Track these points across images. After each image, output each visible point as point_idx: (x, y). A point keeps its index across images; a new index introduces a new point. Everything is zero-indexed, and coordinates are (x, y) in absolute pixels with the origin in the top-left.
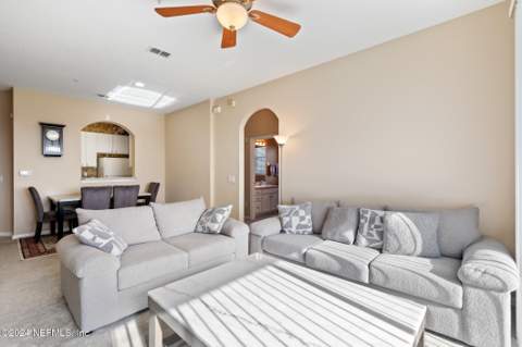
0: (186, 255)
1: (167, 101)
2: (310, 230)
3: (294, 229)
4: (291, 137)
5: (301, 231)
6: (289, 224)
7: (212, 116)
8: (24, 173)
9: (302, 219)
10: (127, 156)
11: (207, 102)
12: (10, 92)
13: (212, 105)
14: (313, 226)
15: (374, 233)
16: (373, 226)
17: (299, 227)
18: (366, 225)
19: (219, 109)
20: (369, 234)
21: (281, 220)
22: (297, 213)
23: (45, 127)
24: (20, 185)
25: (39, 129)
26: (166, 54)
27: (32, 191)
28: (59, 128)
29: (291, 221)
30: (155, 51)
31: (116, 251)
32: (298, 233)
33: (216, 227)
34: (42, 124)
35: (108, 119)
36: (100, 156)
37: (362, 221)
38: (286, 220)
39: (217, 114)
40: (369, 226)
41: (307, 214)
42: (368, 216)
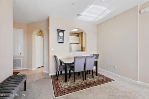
8: (52, 49)
24: (51, 55)
28: (63, 31)
34: (58, 30)
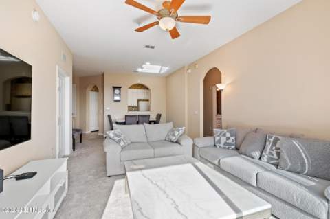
0: (152, 150)
1: (165, 69)
2: (233, 147)
3: (222, 145)
4: (228, 85)
5: (227, 146)
6: (219, 141)
7: (186, 75)
8: (108, 108)
9: (228, 139)
10: (148, 100)
11: (184, 67)
12: (103, 75)
13: (186, 69)
14: (236, 144)
15: (274, 153)
16: (274, 148)
17: (225, 144)
18: (269, 147)
19: (189, 71)
20: (270, 153)
21: (215, 138)
22: (224, 135)
23: (115, 88)
25: (112, 89)
26: (152, 47)
27: (109, 116)
28: (119, 88)
29: (220, 139)
30: (147, 47)
31: (122, 143)
32: (225, 148)
33: (173, 139)
34: (113, 87)
35: (139, 82)
36: (139, 100)
37: (267, 143)
38: (217, 138)
39: (189, 73)
40: (271, 148)
41: (231, 136)
42: (272, 140)
